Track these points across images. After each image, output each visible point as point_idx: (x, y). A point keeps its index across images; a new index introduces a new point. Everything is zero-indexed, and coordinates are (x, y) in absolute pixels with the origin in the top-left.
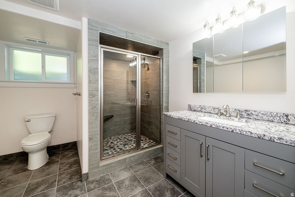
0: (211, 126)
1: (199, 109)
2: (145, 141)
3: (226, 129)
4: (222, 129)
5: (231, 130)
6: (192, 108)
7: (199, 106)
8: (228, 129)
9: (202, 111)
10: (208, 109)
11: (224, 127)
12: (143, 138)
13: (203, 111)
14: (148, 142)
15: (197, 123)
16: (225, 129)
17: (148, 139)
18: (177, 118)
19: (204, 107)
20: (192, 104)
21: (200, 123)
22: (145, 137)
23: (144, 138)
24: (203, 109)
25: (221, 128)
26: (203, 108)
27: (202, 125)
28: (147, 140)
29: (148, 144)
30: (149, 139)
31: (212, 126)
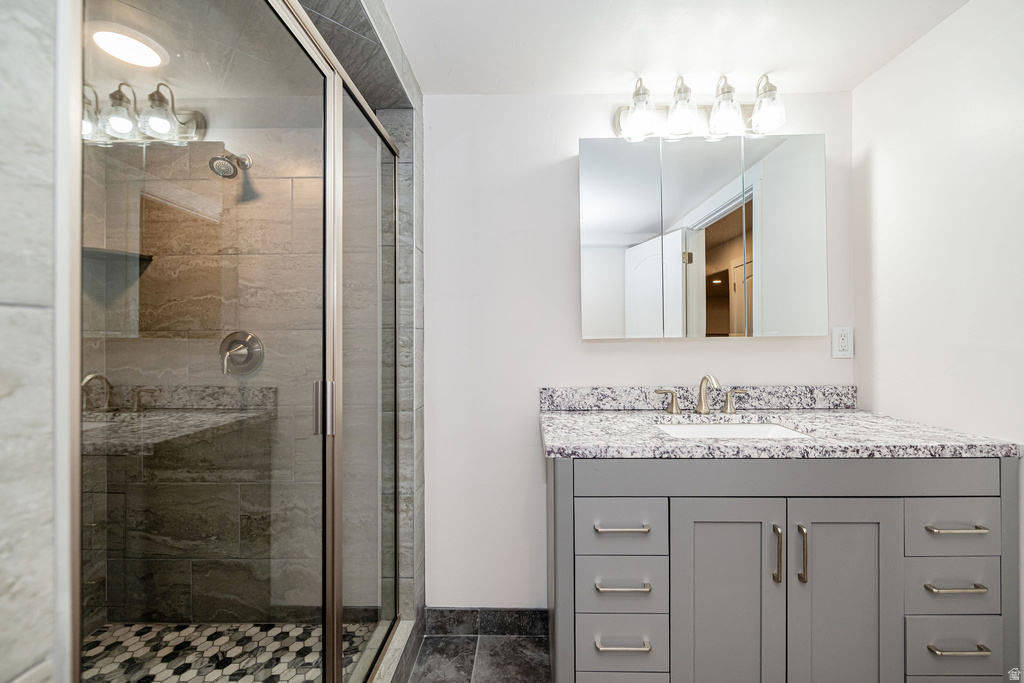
0: (804, 457)
1: (591, 401)
2: (253, 653)
3: (854, 455)
4: (841, 455)
5: (865, 455)
6: (557, 401)
7: (589, 391)
8: (858, 451)
9: (602, 407)
10: (624, 398)
11: (845, 450)
12: (211, 638)
13: (607, 407)
14: (277, 645)
15: (750, 458)
16: (850, 454)
17: (252, 630)
18: (651, 455)
19: (608, 392)
20: (559, 383)
21: (764, 455)
22: (223, 628)
23: (217, 635)
24: (604, 401)
25: (839, 454)
26: (605, 396)
27: (772, 458)
28: (249, 639)
29: (286, 658)
30: (266, 628)
31: (808, 453)
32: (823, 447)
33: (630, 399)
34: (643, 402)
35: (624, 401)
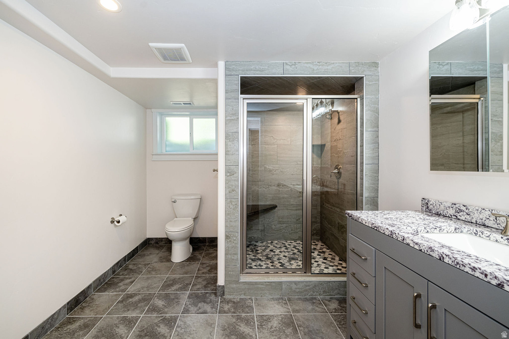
1: (451, 212)
2: (331, 262)
3: (482, 277)
4: (470, 272)
6: (431, 207)
7: (450, 205)
8: (486, 276)
9: (459, 217)
10: (476, 215)
11: (474, 269)
12: (329, 254)
13: (463, 218)
14: (337, 264)
15: (408, 244)
16: (477, 274)
17: (337, 258)
18: (370, 226)
19: (464, 208)
20: (434, 197)
21: (416, 247)
22: (334, 254)
23: (331, 255)
24: (461, 214)
25: (467, 269)
26: (461, 211)
27: (421, 250)
28: (334, 259)
29: (334, 267)
30: (339, 260)
31: (443, 258)
32: (456, 259)
33: (481, 217)
34: (492, 222)
35: (476, 217)
